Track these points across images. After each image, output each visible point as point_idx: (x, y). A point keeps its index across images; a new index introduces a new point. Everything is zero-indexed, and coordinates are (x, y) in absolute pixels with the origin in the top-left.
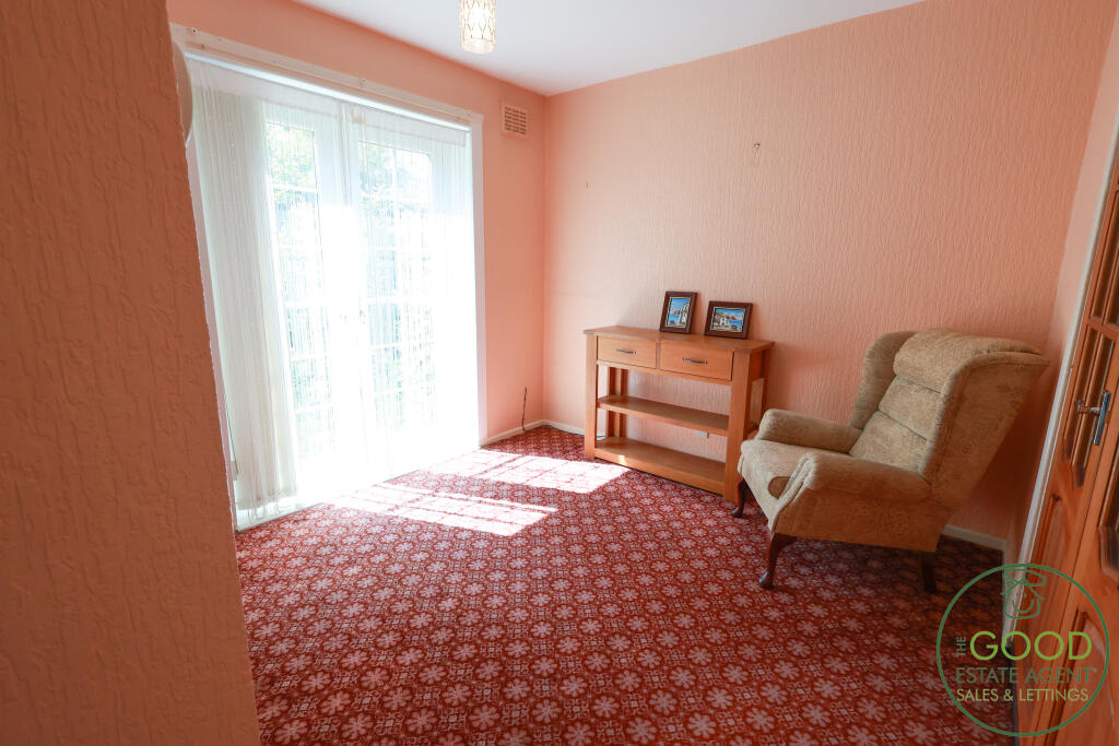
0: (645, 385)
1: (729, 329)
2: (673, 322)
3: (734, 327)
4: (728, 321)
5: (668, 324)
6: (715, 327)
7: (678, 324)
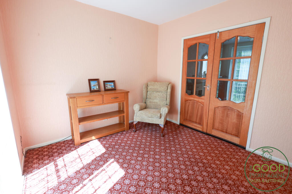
0: (84, 112)
1: (111, 88)
2: (94, 89)
3: (112, 87)
4: (109, 86)
5: (92, 89)
6: (107, 88)
7: (95, 89)
